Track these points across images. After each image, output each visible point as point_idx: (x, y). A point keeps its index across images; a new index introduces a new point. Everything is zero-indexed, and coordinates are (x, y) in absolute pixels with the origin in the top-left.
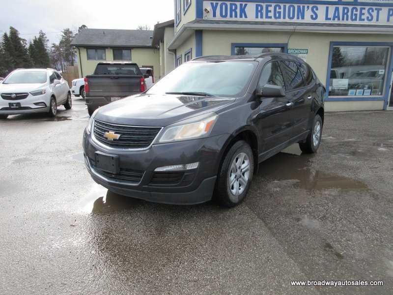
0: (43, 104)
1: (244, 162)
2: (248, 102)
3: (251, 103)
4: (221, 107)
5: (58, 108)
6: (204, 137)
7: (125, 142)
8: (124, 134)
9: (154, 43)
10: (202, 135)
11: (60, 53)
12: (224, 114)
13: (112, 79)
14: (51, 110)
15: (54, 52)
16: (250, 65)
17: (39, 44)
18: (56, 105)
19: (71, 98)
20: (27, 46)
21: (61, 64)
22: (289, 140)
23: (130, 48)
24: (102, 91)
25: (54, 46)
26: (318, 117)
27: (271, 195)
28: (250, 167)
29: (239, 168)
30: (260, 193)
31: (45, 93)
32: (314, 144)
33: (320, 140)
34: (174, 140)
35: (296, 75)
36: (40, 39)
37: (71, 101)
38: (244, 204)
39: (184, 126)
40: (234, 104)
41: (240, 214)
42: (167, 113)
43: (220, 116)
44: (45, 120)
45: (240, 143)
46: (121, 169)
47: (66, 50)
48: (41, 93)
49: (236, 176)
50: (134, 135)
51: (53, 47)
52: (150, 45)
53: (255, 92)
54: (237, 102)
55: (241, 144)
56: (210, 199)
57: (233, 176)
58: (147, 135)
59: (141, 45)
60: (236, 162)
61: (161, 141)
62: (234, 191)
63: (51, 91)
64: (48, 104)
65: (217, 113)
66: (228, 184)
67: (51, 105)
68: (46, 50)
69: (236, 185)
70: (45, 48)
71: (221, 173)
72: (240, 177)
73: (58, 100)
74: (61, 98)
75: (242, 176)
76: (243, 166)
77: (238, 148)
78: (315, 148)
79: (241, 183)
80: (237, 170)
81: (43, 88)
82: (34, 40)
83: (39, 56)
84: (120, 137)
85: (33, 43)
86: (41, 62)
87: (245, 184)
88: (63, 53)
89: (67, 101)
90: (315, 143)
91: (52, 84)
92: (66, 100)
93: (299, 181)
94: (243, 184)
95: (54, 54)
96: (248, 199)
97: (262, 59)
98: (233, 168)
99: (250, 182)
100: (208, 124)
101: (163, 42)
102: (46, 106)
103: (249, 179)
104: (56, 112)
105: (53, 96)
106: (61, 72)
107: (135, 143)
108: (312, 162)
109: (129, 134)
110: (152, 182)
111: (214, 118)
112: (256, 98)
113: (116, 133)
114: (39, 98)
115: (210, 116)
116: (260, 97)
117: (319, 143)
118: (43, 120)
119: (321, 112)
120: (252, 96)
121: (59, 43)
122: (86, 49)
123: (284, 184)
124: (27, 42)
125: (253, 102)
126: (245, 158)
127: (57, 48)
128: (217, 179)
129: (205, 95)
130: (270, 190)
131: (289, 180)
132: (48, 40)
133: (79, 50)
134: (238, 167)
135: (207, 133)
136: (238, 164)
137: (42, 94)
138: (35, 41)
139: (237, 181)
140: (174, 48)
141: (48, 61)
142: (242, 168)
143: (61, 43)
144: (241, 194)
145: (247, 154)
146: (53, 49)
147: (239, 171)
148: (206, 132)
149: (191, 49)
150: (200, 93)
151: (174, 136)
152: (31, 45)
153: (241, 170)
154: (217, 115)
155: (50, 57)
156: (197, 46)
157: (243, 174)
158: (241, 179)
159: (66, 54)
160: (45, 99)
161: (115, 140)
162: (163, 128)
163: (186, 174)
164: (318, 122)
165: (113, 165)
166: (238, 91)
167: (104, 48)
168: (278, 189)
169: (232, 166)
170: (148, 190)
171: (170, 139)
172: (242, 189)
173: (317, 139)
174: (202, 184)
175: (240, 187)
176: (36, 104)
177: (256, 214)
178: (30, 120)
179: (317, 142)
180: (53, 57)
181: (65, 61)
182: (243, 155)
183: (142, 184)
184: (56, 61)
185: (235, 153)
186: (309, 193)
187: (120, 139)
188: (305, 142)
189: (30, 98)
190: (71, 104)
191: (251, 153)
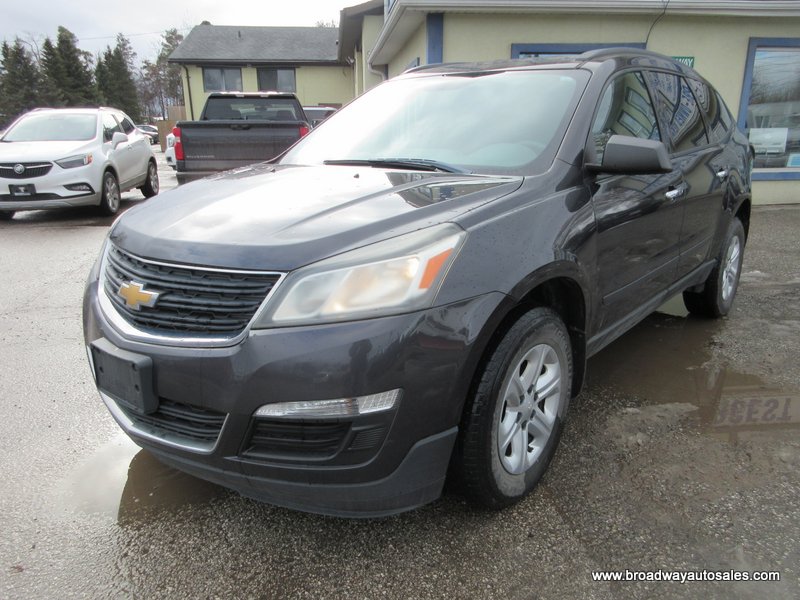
0: (84, 187)
1: (543, 371)
2: (559, 188)
3: (566, 192)
4: (477, 206)
5: (124, 195)
6: (417, 306)
7: (173, 317)
8: (171, 291)
9: (342, 54)
10: (412, 301)
11: (158, 81)
12: (484, 227)
13: (234, 129)
14: (104, 199)
15: (148, 79)
16: (566, 79)
17: (116, 62)
18: (119, 190)
19: (156, 173)
20: (93, 67)
21: (161, 103)
22: (666, 291)
23: (292, 66)
24: (212, 157)
25: (147, 65)
26: (736, 224)
27: (621, 458)
28: (562, 382)
29: (529, 391)
30: (588, 452)
31: (89, 162)
32: (724, 295)
33: (737, 282)
34: (318, 317)
35: (675, 112)
36: (117, 52)
37: (157, 180)
38: (540, 492)
39: (351, 270)
40: (518, 197)
41: (530, 536)
42: (309, 225)
43: (471, 234)
44: (91, 222)
45: (533, 316)
46: (162, 401)
47: (172, 74)
48: (79, 162)
49: (519, 414)
50: (199, 294)
51: (145, 67)
52: (335, 58)
53: (581, 157)
54: (528, 189)
55: (539, 321)
56: (437, 494)
57: (511, 416)
58: (237, 297)
59: (315, 58)
60: (521, 373)
61: (280, 316)
62: (512, 461)
63: (107, 158)
64: (97, 188)
65: (461, 225)
66: (494, 442)
67: (104, 190)
68: (130, 74)
69: (519, 439)
70: (129, 70)
71: (475, 407)
72: (533, 414)
73: (123, 178)
74: (131, 172)
75: (538, 410)
76: (542, 382)
77: (528, 334)
78: (726, 305)
79: (532, 433)
80: (522, 398)
81: (87, 151)
82: (106, 54)
83: (117, 86)
84: (159, 300)
85: (103, 59)
86: (121, 99)
87: (547, 434)
88: (164, 80)
89: (148, 180)
90: (726, 290)
91: (110, 143)
92: (145, 178)
93: (695, 408)
94: (540, 434)
95: (147, 83)
96: (553, 473)
97: (600, 64)
98: (511, 396)
99: (560, 426)
100: (433, 263)
101: (360, 50)
102: (93, 192)
103: (557, 418)
104: (116, 203)
105: (110, 170)
106: (162, 118)
107: (201, 320)
108: (722, 345)
109: (185, 291)
110: (249, 445)
111: (453, 242)
112: (584, 177)
113: (148, 287)
114: (77, 175)
115: (439, 238)
116: (593, 172)
117: (735, 292)
118: (85, 222)
119: (744, 211)
120: (571, 170)
121: (157, 59)
122: (200, 70)
123: (655, 419)
124: (93, 59)
125: (574, 189)
126: (549, 359)
127: (153, 70)
128: (461, 435)
129: (430, 167)
130: (617, 442)
131: (669, 406)
132: (135, 54)
133: (187, 71)
134: (526, 388)
135: (428, 292)
136: (524, 380)
137: (83, 164)
138: (108, 56)
139: (523, 427)
140: (382, 62)
141: (135, 96)
142: (538, 388)
143: (161, 58)
144: (535, 464)
145: (555, 346)
146: (145, 71)
147: (528, 398)
148: (424, 291)
149: (419, 59)
150: (416, 160)
151: (320, 303)
152: (100, 65)
153: (536, 394)
154: (464, 233)
155: (139, 89)
156: (429, 51)
157: (541, 405)
158: (534, 421)
159: (171, 82)
160: (91, 175)
161: (144, 308)
162: (283, 275)
163: (354, 429)
164: (736, 238)
165: (136, 387)
166: (528, 157)
167: (237, 65)
168: (640, 438)
169: (509, 390)
170: (241, 468)
171: (309, 312)
172: (537, 449)
173: (730, 280)
174: (408, 456)
175: (529, 442)
176: (69, 187)
177: (579, 537)
178: (57, 224)
179: (730, 288)
180: (145, 87)
181: (169, 97)
182: (542, 350)
183: (222, 450)
184: (152, 97)
185: (516, 350)
186: (732, 455)
187: (159, 308)
188: (700, 290)
189: (56, 173)
190: (157, 187)
191: (564, 343)
